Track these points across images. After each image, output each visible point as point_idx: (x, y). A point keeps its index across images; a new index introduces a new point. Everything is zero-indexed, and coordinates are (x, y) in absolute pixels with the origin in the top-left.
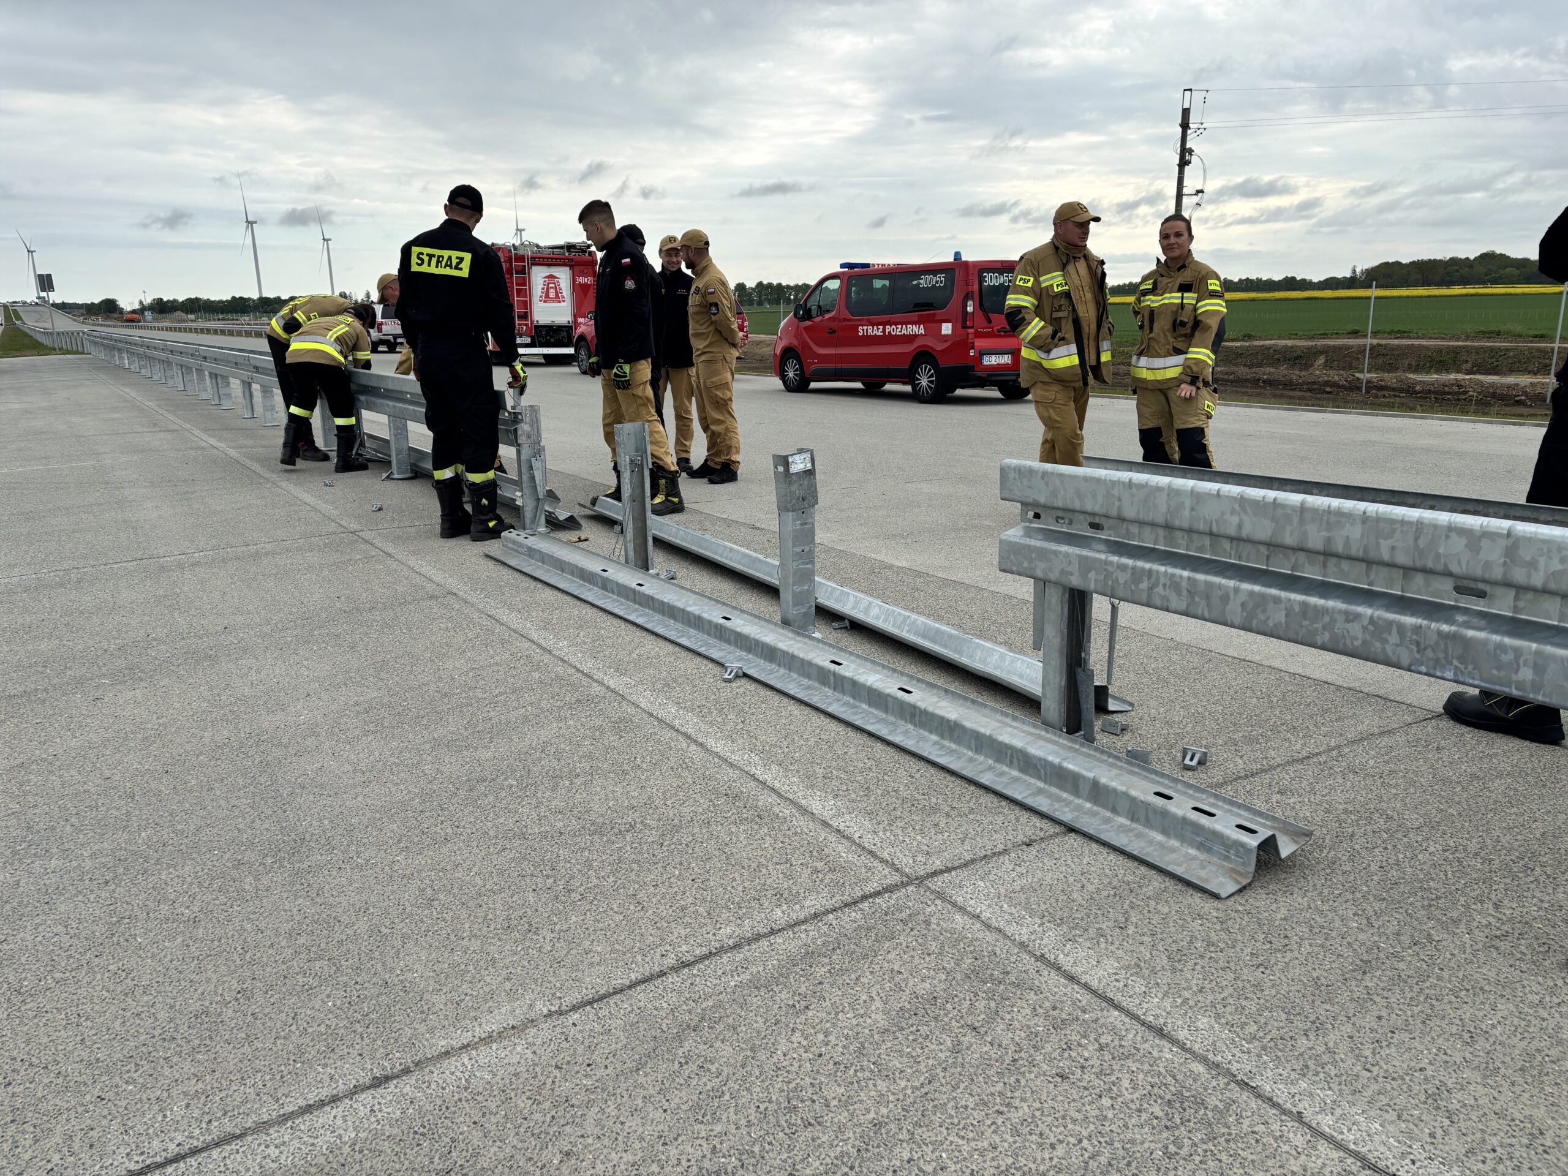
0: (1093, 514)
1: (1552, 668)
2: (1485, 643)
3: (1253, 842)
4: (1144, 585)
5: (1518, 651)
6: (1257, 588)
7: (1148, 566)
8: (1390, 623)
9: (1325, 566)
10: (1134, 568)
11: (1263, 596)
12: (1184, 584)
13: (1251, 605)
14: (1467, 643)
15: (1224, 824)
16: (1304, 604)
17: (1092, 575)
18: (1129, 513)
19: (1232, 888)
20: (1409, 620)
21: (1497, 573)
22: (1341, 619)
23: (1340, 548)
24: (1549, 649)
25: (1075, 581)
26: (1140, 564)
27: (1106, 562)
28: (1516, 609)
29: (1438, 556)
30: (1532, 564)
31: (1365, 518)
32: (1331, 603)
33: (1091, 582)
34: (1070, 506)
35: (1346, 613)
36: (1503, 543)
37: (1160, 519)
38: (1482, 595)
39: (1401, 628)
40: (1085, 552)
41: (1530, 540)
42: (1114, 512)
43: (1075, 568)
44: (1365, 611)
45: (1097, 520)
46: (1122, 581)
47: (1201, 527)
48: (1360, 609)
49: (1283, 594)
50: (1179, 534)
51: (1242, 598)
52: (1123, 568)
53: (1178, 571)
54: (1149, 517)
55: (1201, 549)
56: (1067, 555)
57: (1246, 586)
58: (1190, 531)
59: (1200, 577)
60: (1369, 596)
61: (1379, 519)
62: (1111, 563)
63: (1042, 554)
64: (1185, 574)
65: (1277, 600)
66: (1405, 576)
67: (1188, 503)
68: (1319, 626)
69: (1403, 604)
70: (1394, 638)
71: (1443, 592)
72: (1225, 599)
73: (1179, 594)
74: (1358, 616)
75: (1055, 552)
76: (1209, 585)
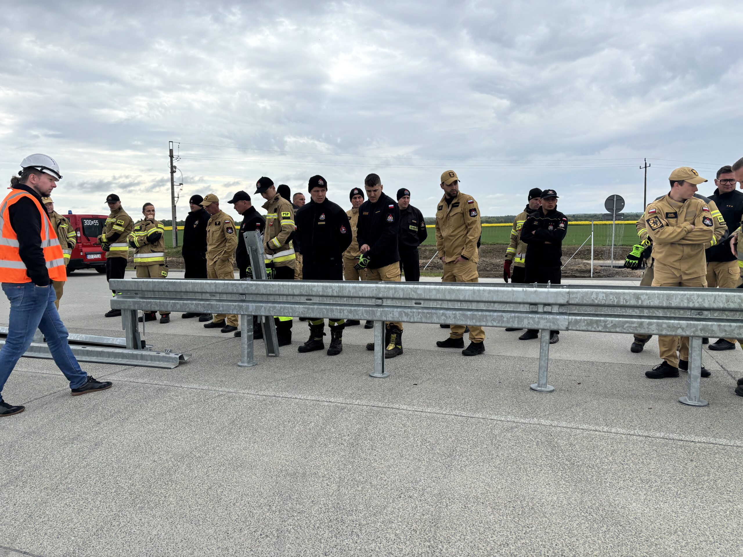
0: (135, 291)
1: (225, 306)
2: (214, 304)
3: (178, 356)
4: (149, 305)
5: (219, 305)
6: (174, 301)
7: (149, 300)
8: (199, 304)
9: (187, 295)
10: (146, 302)
11: (175, 303)
12: (158, 303)
13: (173, 305)
14: (212, 305)
15: (172, 355)
16: (183, 303)
17: (136, 305)
18: (144, 289)
19: (174, 367)
20: (202, 302)
21: (214, 291)
22: (190, 304)
23: (188, 290)
24: (224, 303)
25: (132, 308)
26: (148, 300)
27: (139, 301)
28: (220, 298)
29: (205, 289)
30: (219, 288)
31: (192, 283)
32: (188, 302)
33: (136, 308)
34: (129, 289)
35: (191, 303)
36: (214, 285)
37: (151, 289)
38: (214, 296)
39: (201, 304)
40: (134, 300)
41: (219, 283)
42: (140, 289)
43: (132, 304)
44: (194, 302)
45: (136, 292)
46: (144, 305)
47: (160, 290)
48: (193, 302)
49: (179, 302)
50: (156, 293)
51: (171, 304)
52: (144, 302)
53: (156, 301)
54: (148, 290)
55: (162, 295)
56: (129, 301)
57: (171, 301)
58: (158, 291)
59: (161, 301)
60: (195, 299)
61: (194, 283)
62: (141, 301)
63: (123, 302)
64: (158, 301)
65: (178, 303)
66: (201, 295)
67: (157, 284)
68: (186, 307)
69: (202, 300)
70: (200, 307)
71: (208, 296)
72: (167, 305)
73: (157, 306)
74: (193, 303)
75: (126, 301)
76: (163, 302)
